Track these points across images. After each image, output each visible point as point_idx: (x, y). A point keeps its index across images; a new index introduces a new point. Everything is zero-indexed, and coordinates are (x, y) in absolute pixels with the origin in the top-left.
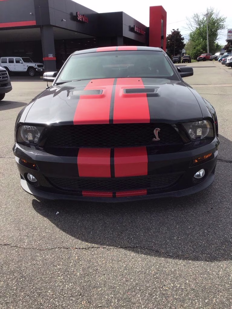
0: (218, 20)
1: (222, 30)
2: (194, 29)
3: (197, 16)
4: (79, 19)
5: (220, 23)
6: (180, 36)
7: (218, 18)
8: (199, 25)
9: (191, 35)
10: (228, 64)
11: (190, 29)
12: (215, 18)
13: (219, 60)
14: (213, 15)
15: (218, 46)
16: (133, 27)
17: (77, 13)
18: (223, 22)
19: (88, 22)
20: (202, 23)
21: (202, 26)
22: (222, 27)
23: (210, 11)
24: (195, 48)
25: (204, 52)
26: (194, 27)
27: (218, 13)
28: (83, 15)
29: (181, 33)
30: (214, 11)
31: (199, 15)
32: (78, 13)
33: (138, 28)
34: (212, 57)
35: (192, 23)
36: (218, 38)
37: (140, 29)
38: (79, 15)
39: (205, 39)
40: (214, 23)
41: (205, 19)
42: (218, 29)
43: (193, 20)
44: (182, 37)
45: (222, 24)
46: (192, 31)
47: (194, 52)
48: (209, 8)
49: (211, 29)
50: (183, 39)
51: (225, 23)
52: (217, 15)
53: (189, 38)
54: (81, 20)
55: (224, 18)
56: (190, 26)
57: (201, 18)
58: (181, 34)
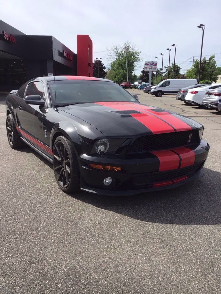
0: (134, 53)
1: (138, 62)
2: (114, 60)
3: (116, 48)
4: (5, 38)
5: (136, 57)
6: (102, 65)
7: (134, 52)
8: (119, 56)
9: (112, 65)
10: (152, 92)
11: (110, 59)
12: (132, 52)
13: (138, 88)
14: (130, 49)
15: (135, 76)
16: (63, 52)
17: (3, 32)
18: (138, 56)
19: (15, 42)
20: (121, 55)
21: (121, 57)
22: (138, 60)
23: (127, 45)
24: (115, 77)
25: (124, 80)
26: (114, 58)
27: (134, 48)
28: (11, 35)
29: (102, 62)
30: (131, 46)
31: (118, 47)
32: (5, 32)
33: (67, 53)
34: (132, 85)
35: (112, 54)
36: (134, 69)
37: (69, 54)
38: (6, 35)
39: (124, 69)
40: (131, 56)
41: (123, 52)
42: (135, 62)
43: (113, 52)
44: (103, 66)
45: (137, 57)
46: (112, 62)
47: (116, 80)
48: (126, 43)
49: (128, 61)
50: (104, 68)
51: (140, 57)
52: (133, 49)
53: (110, 67)
54: (7, 39)
55: (139, 52)
56: (111, 57)
57: (120, 51)
58: (102, 64)
